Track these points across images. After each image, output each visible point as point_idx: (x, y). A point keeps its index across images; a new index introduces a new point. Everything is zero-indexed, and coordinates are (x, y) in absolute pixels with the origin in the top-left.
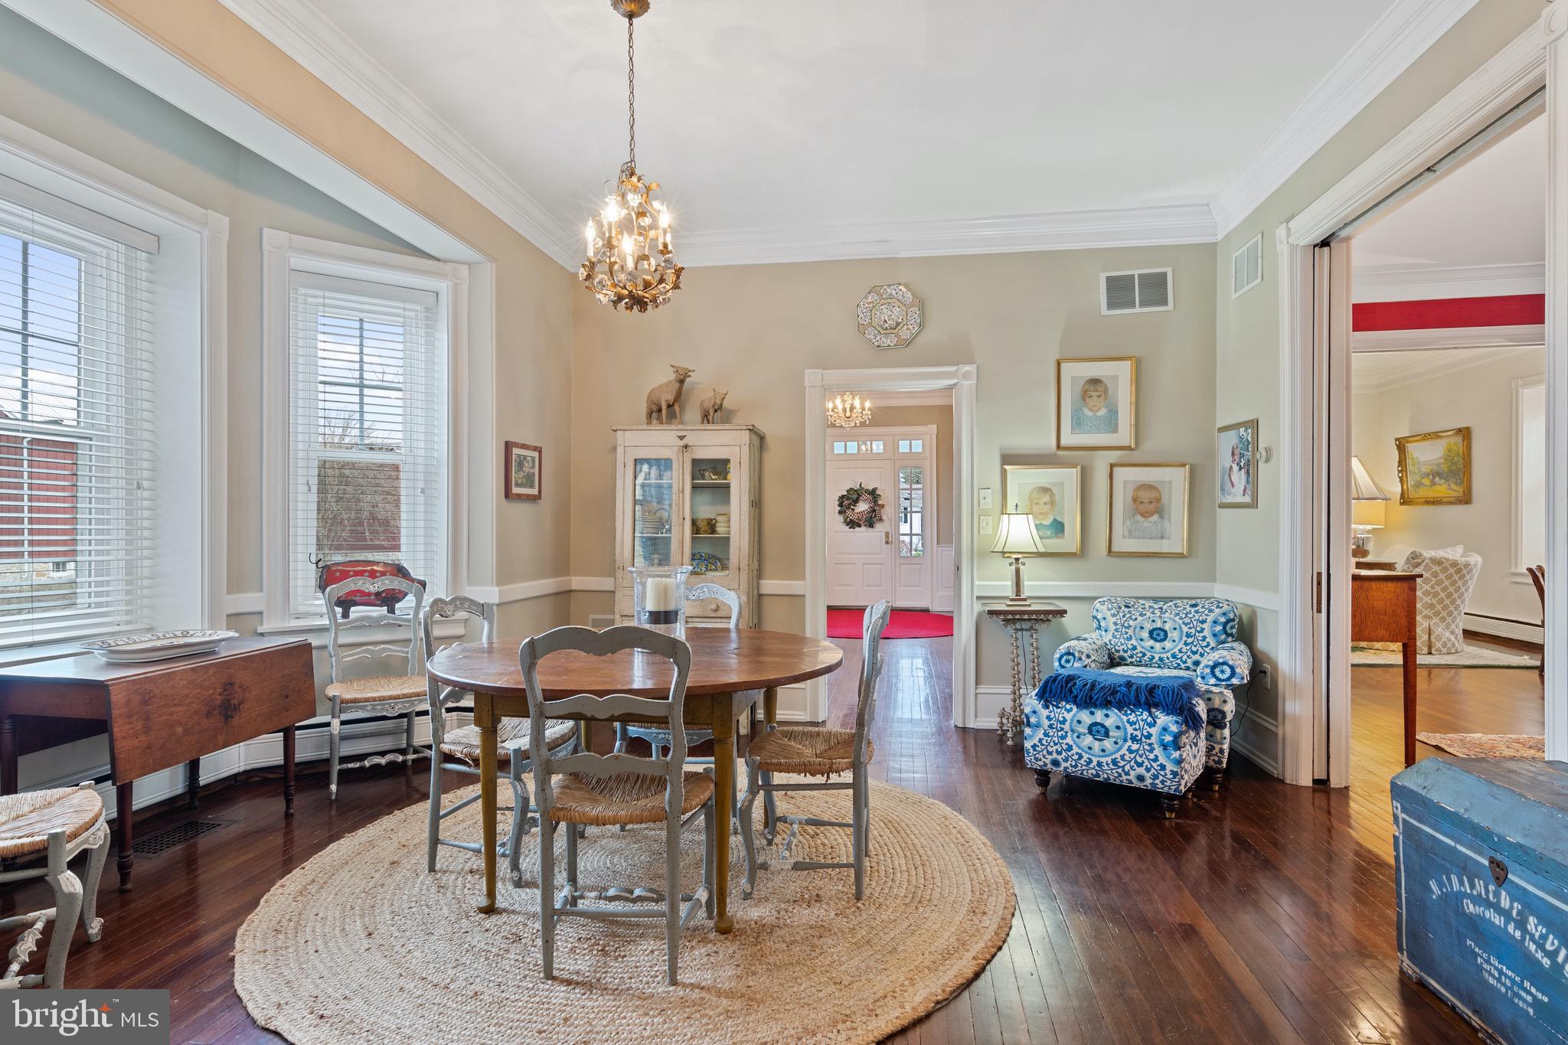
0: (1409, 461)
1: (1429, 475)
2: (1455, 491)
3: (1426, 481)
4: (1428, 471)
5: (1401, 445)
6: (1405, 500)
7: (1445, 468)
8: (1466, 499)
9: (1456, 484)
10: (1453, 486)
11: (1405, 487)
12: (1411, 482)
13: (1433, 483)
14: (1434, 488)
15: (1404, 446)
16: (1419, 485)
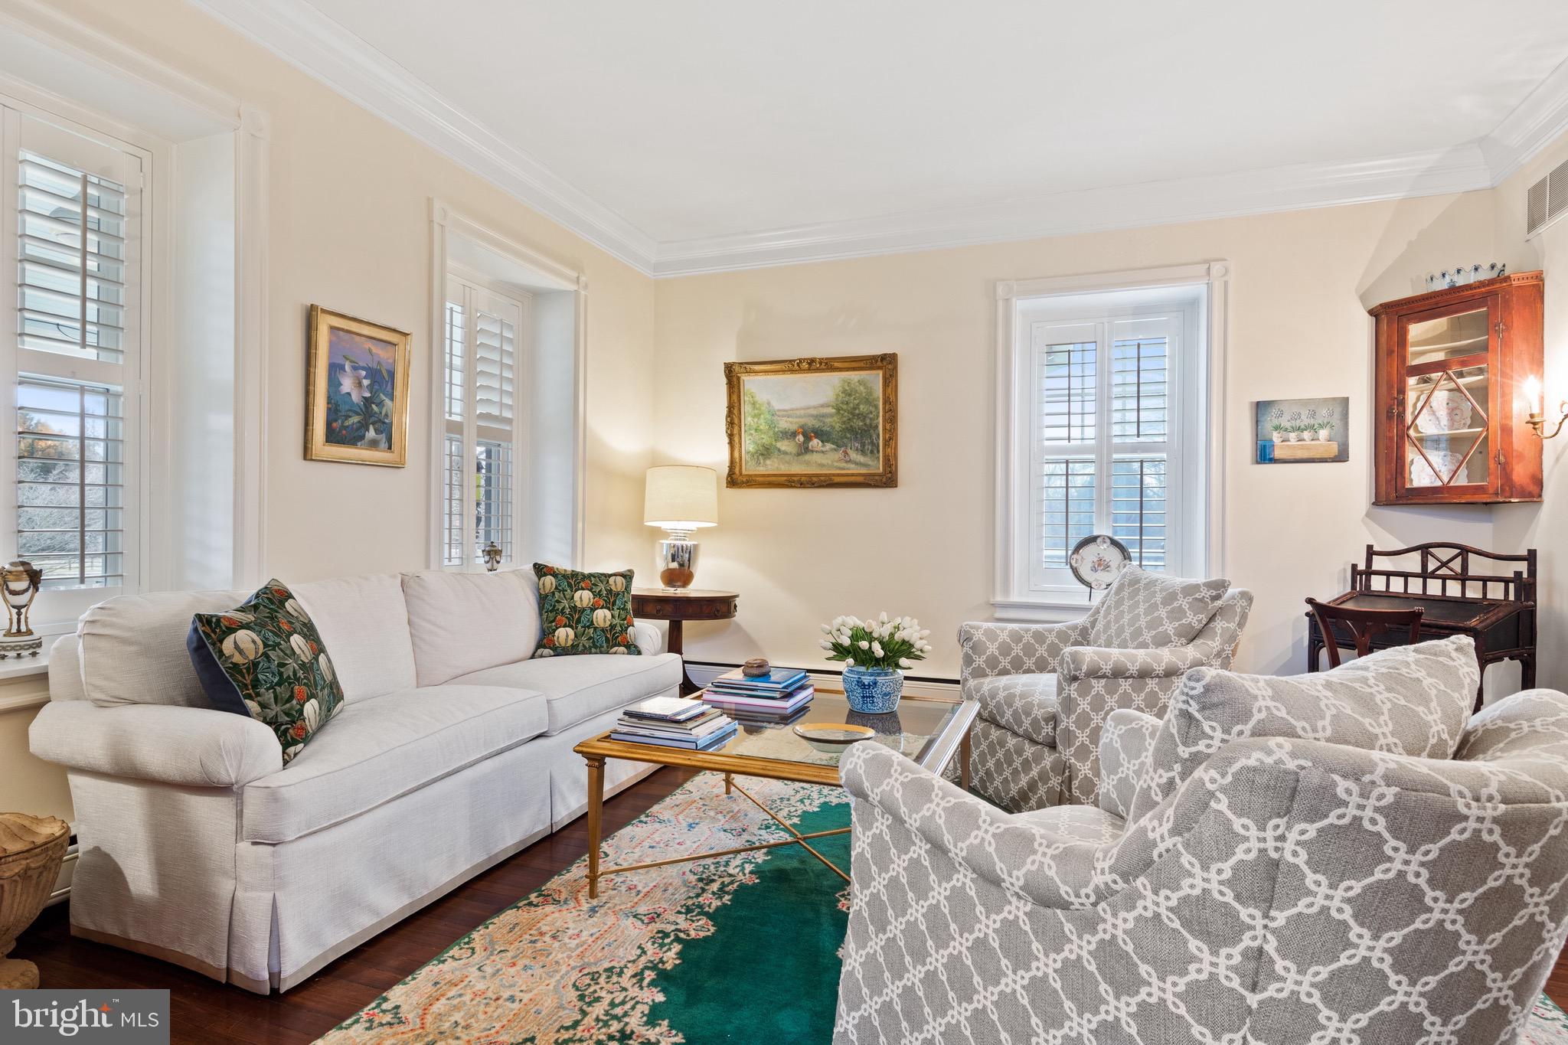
0: (746, 408)
1: (794, 434)
2: (856, 463)
3: (784, 445)
4: (794, 427)
5: (732, 375)
6: (735, 479)
7: (835, 423)
8: (887, 479)
9: (863, 452)
10: (854, 455)
11: (736, 455)
12: (748, 445)
13: (805, 449)
14: (807, 457)
15: (738, 379)
16: (765, 452)
